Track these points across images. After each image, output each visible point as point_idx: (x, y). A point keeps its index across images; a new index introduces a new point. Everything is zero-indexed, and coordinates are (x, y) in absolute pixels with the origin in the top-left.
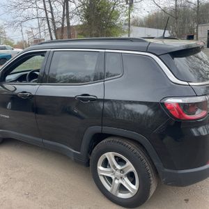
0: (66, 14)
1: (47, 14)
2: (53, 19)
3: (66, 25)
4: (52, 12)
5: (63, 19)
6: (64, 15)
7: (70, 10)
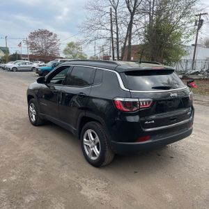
0: (129, 35)
1: (112, 35)
2: (117, 39)
3: (127, 44)
4: (117, 33)
5: (126, 39)
6: (127, 36)
7: (133, 31)
